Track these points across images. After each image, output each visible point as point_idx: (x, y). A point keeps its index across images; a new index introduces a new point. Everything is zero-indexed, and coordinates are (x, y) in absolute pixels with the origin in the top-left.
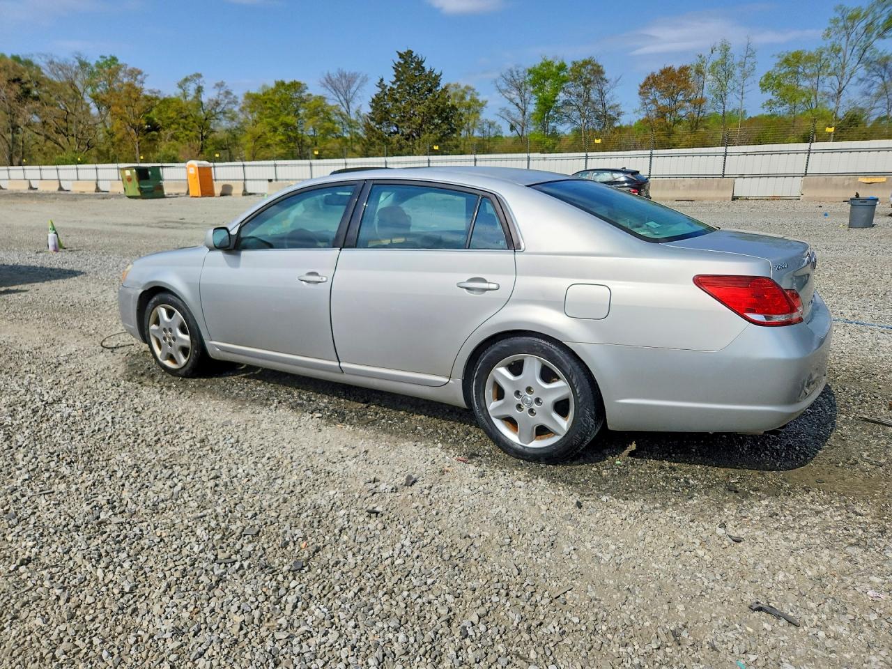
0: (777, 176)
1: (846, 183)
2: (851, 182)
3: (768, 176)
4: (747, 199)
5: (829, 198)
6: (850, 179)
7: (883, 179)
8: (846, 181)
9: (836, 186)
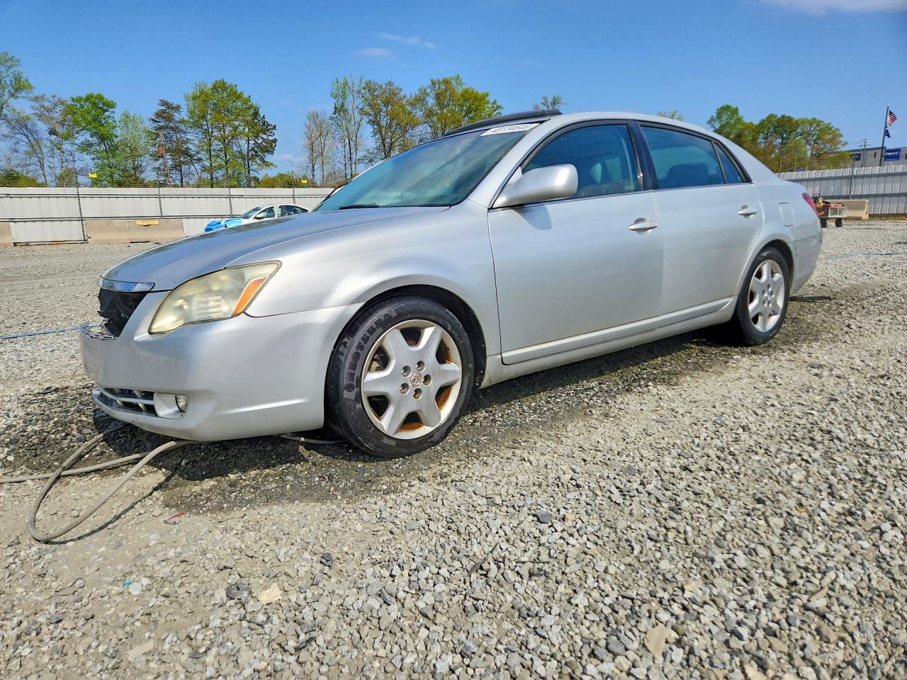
0: (52, 220)
1: (127, 226)
2: (130, 224)
3: (43, 220)
4: (27, 244)
5: (116, 240)
6: (129, 222)
7: (156, 222)
8: (127, 223)
9: (119, 229)
